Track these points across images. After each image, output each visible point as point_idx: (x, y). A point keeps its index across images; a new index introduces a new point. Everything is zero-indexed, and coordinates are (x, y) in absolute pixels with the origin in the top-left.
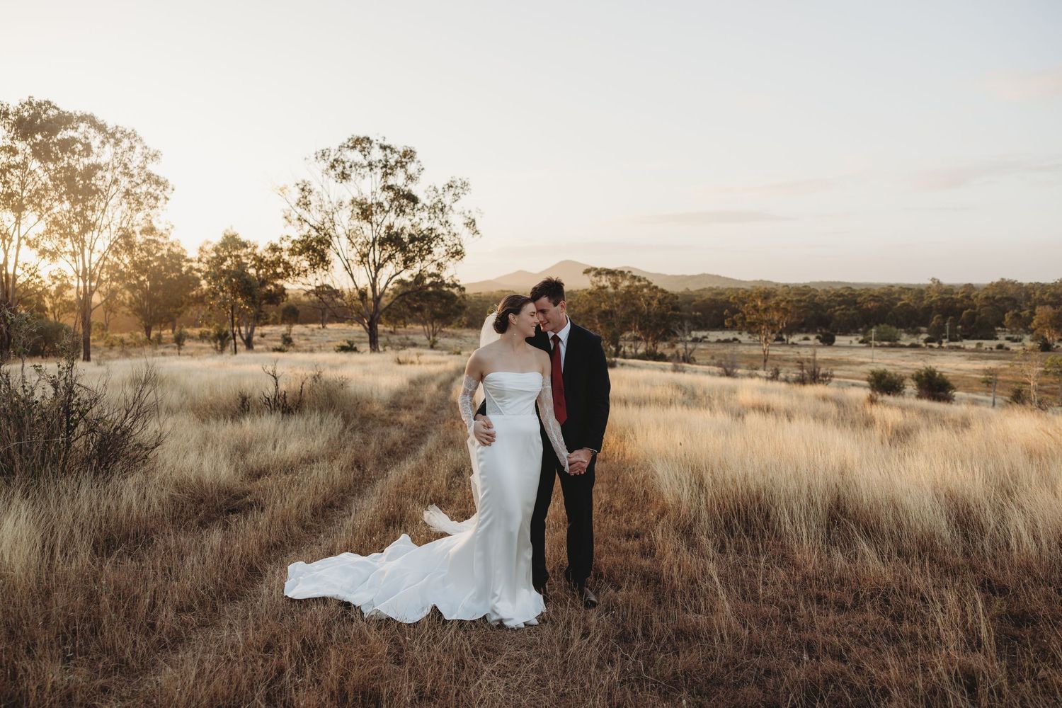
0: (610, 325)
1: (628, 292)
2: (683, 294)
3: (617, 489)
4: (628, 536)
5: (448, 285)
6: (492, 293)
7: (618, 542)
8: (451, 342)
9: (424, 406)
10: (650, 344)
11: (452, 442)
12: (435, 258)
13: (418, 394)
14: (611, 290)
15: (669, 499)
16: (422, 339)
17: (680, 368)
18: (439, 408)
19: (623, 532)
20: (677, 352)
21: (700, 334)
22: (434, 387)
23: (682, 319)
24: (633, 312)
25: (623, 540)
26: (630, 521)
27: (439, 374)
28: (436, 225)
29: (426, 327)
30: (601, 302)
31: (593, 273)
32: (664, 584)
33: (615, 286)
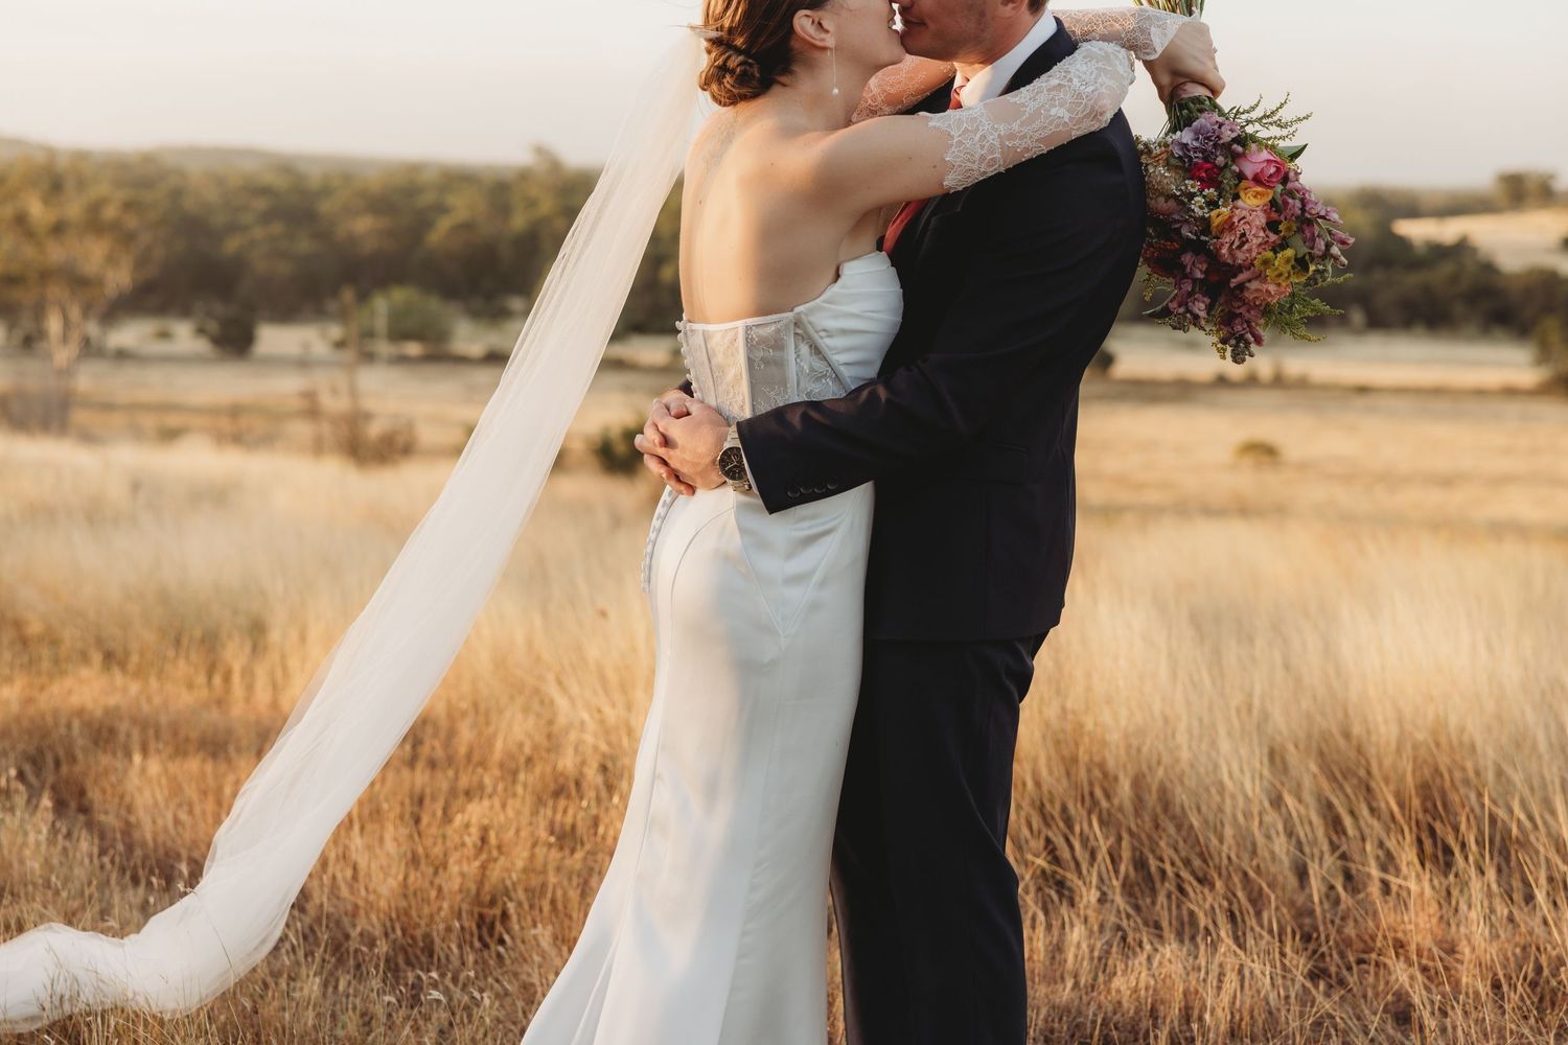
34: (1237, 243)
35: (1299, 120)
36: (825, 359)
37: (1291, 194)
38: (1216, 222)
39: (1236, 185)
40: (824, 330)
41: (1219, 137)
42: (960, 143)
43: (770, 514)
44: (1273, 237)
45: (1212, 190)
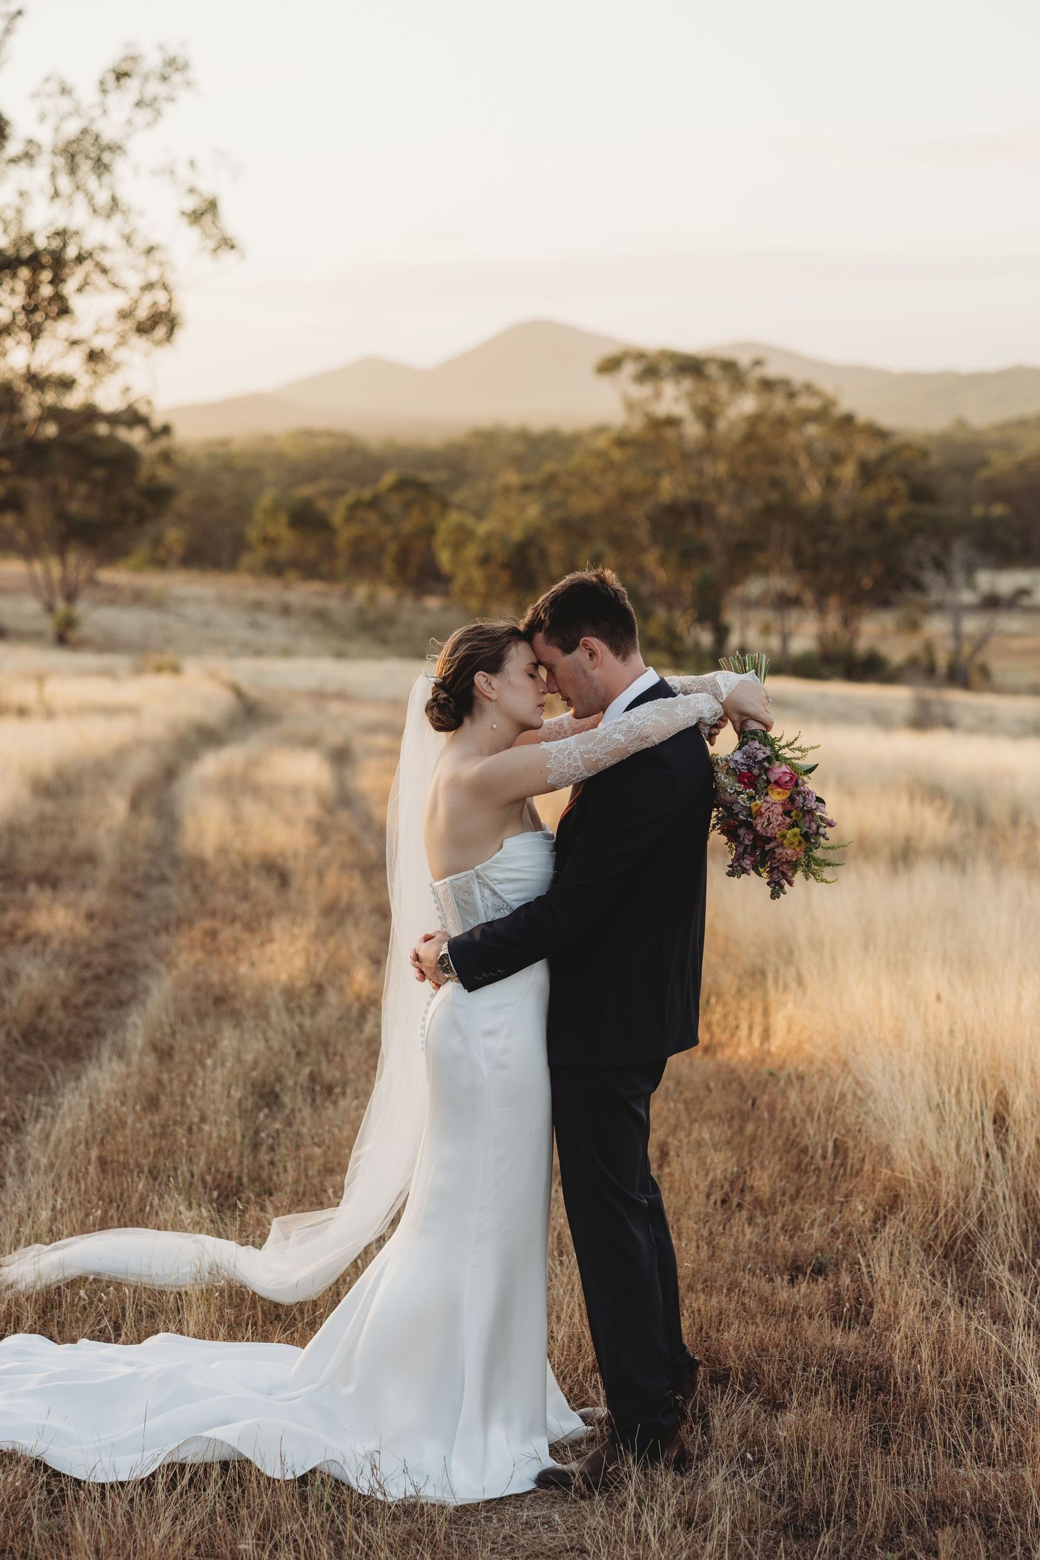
0: (691, 554)
1: (751, 436)
2: (945, 441)
3: (753, 1139)
4: (795, 1271)
5: (113, 419)
6: (269, 439)
7: (767, 1288)
8: (127, 621)
9: (103, 875)
10: (833, 621)
11: (219, 1001)
12: (77, 333)
13: (72, 834)
14: (693, 430)
15: (907, 1163)
16: (28, 609)
17: (937, 710)
18: (148, 880)
19: (780, 1260)
20: (929, 648)
21: (1007, 582)
22: (119, 806)
23: (943, 532)
24: (770, 511)
25: (781, 1281)
26: (798, 1227)
27: (122, 753)
28: (77, 216)
29: (38, 568)
30: (657, 474)
31: (629, 369)
32: (897, 1394)
33: (707, 416)
34: (766, 823)
35: (813, 748)
36: (500, 897)
37: (799, 793)
38: (754, 809)
39: (766, 787)
40: (496, 880)
41: (756, 757)
42: (556, 757)
43: (469, 992)
44: (788, 820)
45: (751, 790)
